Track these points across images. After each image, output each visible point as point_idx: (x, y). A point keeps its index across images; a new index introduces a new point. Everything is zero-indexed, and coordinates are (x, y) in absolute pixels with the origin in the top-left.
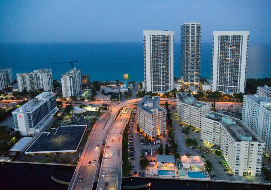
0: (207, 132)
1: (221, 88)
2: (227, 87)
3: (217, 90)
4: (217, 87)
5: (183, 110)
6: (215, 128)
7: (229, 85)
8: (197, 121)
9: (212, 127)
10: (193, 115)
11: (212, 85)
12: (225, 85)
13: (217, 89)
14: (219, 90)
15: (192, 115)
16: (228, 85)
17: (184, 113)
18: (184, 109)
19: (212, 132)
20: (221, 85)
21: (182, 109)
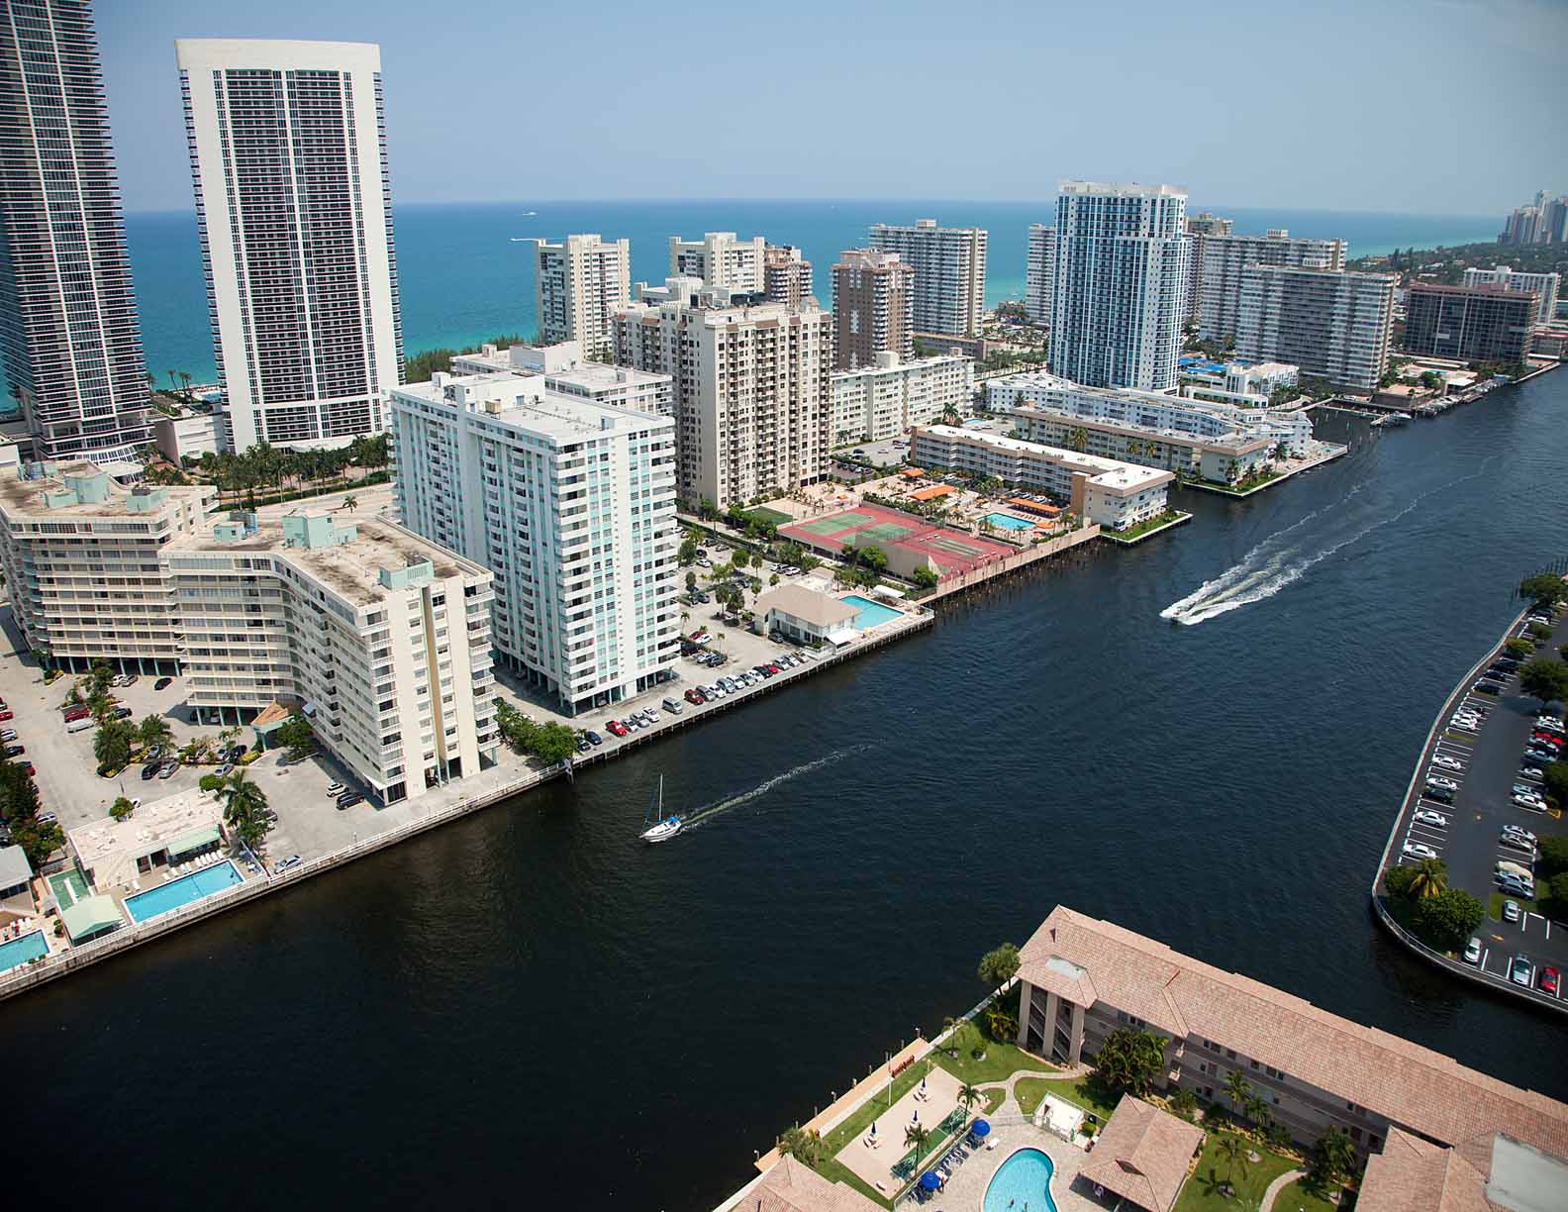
0: (219, 645)
1: (280, 425)
2: (312, 409)
3: (260, 439)
4: (258, 422)
5: (48, 568)
6: (253, 601)
7: (322, 396)
8: (154, 616)
9: (240, 599)
10: (120, 581)
11: (228, 415)
12: (300, 398)
13: (259, 430)
14: (273, 438)
15: (112, 581)
16: (316, 392)
17: (56, 588)
18: (53, 561)
19: (245, 631)
20: (280, 399)
21: (39, 560)
